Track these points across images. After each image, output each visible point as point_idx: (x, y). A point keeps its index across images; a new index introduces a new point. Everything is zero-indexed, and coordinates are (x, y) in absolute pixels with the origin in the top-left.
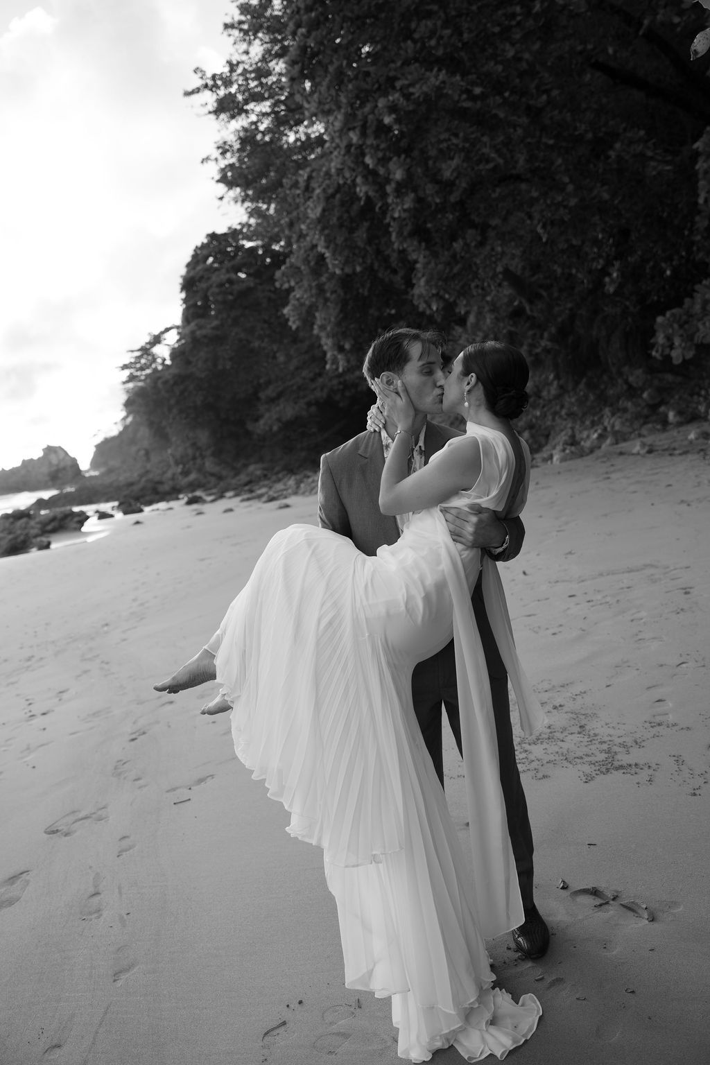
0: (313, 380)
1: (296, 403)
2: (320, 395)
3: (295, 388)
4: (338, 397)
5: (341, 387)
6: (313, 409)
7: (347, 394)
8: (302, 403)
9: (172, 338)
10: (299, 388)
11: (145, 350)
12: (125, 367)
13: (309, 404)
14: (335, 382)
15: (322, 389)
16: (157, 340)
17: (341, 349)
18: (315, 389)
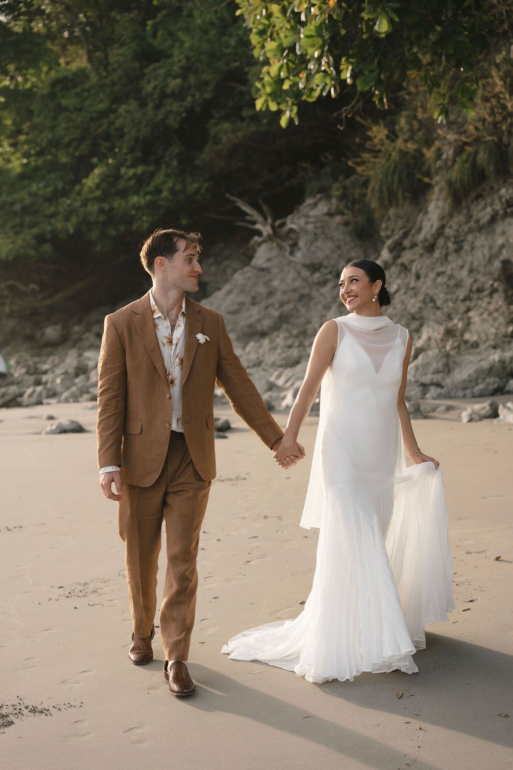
0: (51, 199)
1: (17, 234)
3: (17, 207)
4: (94, 235)
5: (102, 218)
6: (47, 248)
7: (112, 232)
8: (28, 235)
10: (25, 209)
13: (41, 239)
14: (93, 208)
15: (67, 219)
18: (53, 215)
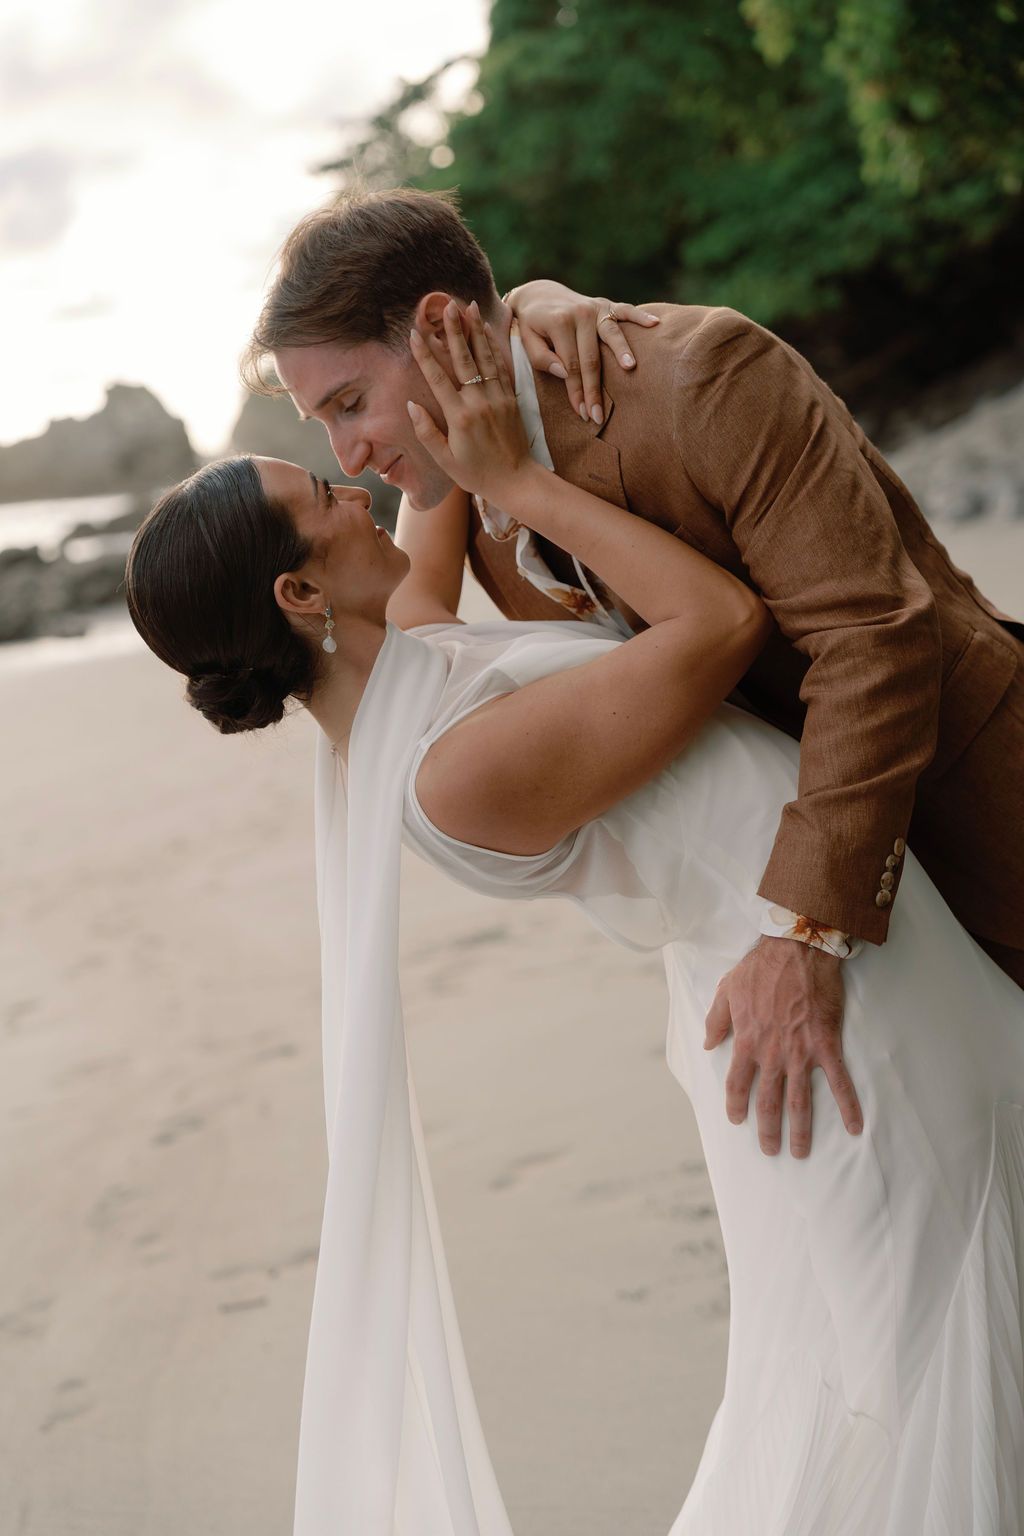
0: (834, 214)
2: (853, 255)
3: (783, 234)
4: (904, 265)
9: (459, 91)
10: (796, 235)
11: (385, 123)
12: (329, 167)
15: (859, 241)
16: (416, 94)
17: (904, 116)
18: (838, 240)
